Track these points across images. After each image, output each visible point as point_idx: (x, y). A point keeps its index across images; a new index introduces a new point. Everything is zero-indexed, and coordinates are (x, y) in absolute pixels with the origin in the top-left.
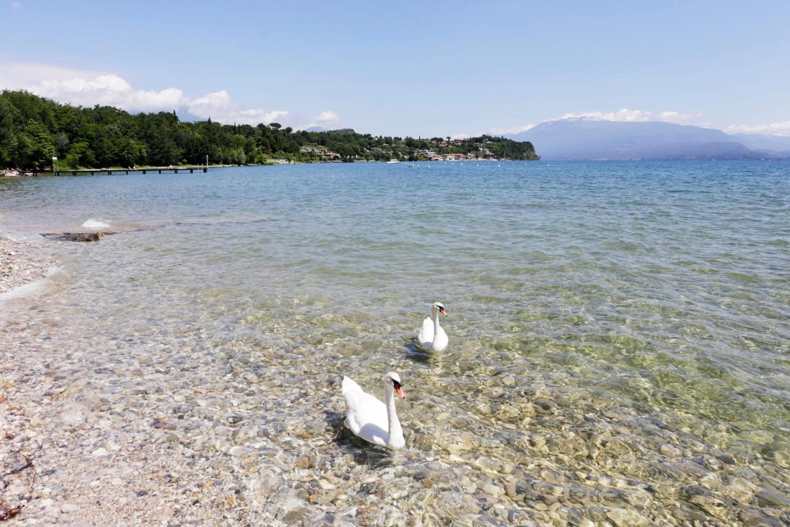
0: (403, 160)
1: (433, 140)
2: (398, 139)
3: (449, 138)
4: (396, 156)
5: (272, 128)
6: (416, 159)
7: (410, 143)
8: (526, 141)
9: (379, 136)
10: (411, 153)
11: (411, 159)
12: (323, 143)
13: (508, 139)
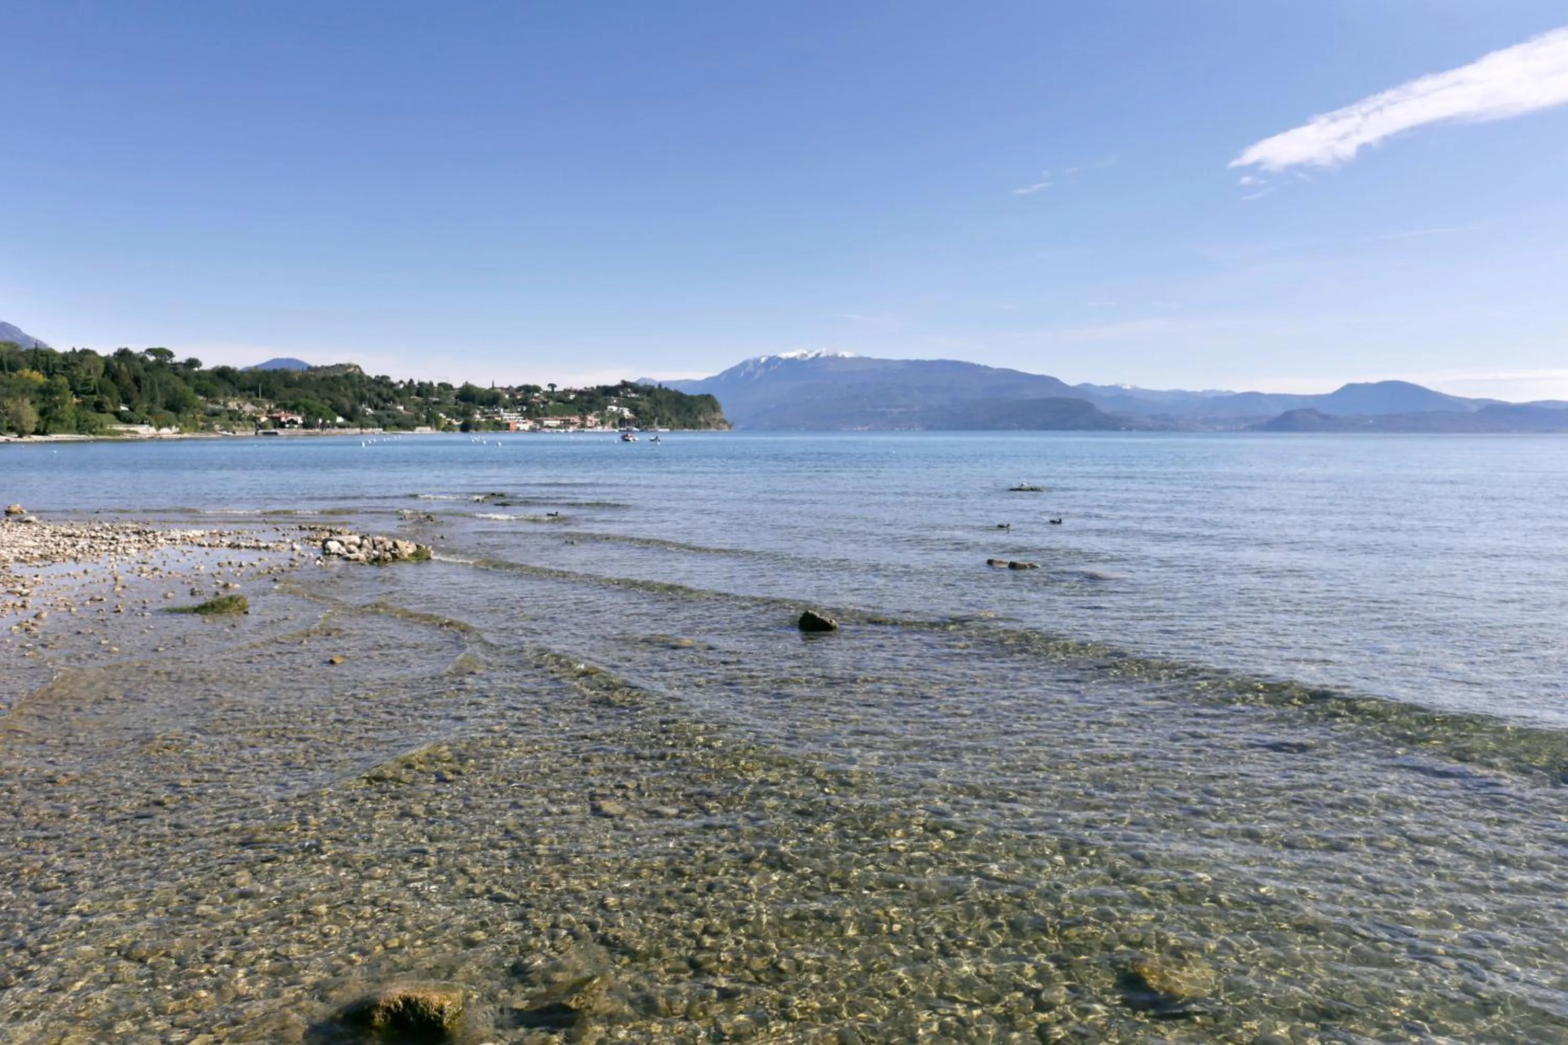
0: (449, 428)
1: (519, 389)
2: (446, 387)
3: (553, 386)
4: (432, 421)
5: (152, 358)
6: (478, 427)
7: (468, 395)
8: (705, 393)
9: (406, 381)
10: (466, 414)
11: (465, 428)
12: (269, 394)
13: (672, 388)
